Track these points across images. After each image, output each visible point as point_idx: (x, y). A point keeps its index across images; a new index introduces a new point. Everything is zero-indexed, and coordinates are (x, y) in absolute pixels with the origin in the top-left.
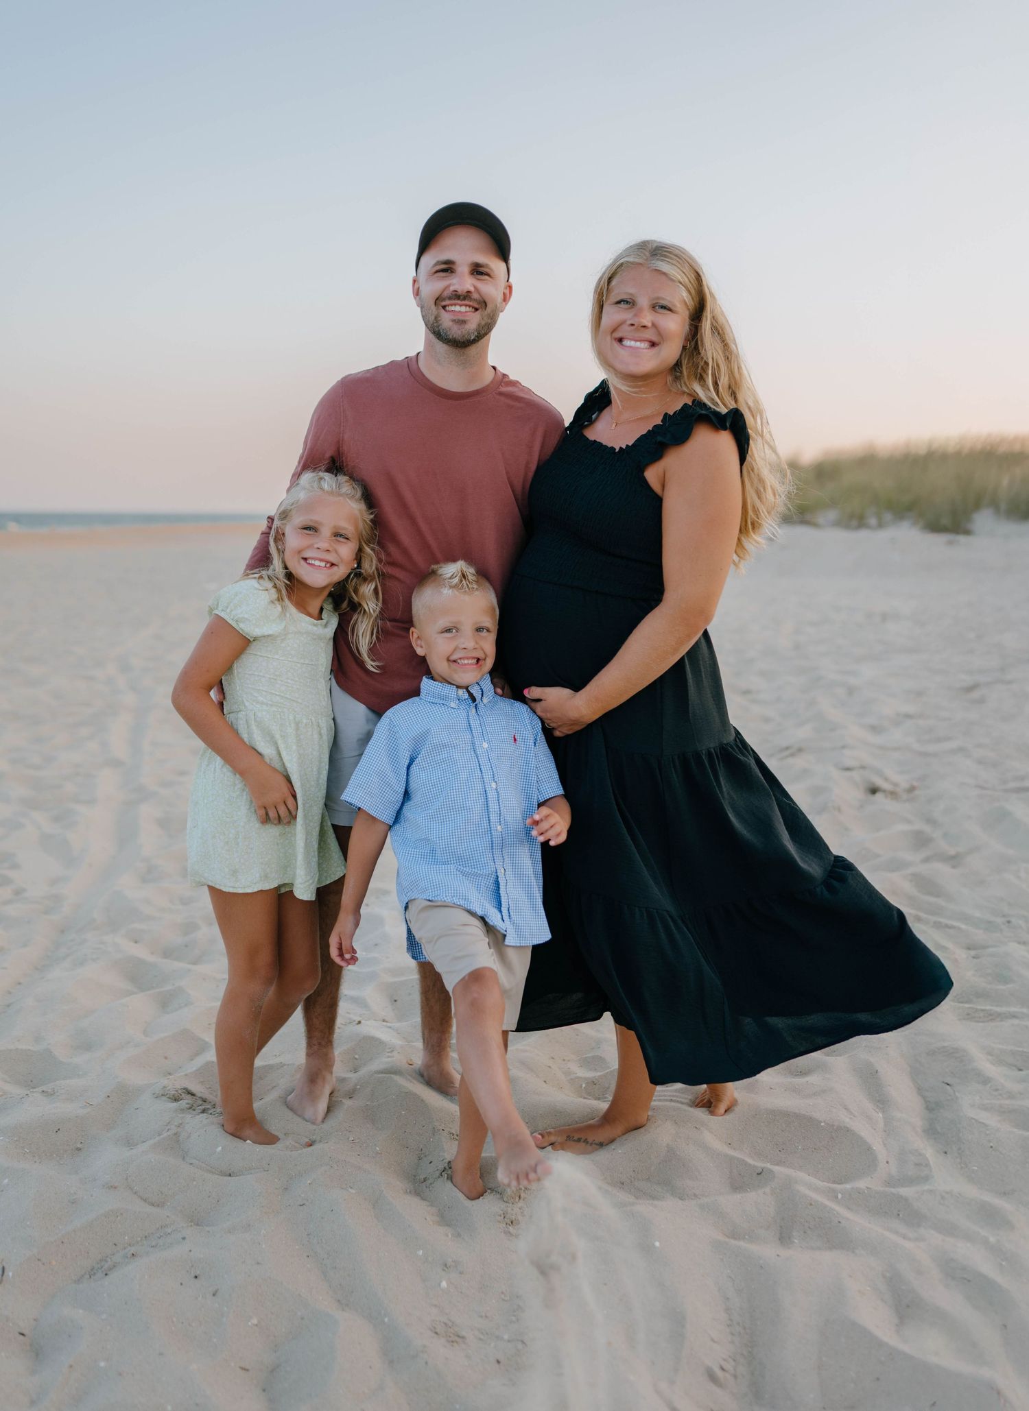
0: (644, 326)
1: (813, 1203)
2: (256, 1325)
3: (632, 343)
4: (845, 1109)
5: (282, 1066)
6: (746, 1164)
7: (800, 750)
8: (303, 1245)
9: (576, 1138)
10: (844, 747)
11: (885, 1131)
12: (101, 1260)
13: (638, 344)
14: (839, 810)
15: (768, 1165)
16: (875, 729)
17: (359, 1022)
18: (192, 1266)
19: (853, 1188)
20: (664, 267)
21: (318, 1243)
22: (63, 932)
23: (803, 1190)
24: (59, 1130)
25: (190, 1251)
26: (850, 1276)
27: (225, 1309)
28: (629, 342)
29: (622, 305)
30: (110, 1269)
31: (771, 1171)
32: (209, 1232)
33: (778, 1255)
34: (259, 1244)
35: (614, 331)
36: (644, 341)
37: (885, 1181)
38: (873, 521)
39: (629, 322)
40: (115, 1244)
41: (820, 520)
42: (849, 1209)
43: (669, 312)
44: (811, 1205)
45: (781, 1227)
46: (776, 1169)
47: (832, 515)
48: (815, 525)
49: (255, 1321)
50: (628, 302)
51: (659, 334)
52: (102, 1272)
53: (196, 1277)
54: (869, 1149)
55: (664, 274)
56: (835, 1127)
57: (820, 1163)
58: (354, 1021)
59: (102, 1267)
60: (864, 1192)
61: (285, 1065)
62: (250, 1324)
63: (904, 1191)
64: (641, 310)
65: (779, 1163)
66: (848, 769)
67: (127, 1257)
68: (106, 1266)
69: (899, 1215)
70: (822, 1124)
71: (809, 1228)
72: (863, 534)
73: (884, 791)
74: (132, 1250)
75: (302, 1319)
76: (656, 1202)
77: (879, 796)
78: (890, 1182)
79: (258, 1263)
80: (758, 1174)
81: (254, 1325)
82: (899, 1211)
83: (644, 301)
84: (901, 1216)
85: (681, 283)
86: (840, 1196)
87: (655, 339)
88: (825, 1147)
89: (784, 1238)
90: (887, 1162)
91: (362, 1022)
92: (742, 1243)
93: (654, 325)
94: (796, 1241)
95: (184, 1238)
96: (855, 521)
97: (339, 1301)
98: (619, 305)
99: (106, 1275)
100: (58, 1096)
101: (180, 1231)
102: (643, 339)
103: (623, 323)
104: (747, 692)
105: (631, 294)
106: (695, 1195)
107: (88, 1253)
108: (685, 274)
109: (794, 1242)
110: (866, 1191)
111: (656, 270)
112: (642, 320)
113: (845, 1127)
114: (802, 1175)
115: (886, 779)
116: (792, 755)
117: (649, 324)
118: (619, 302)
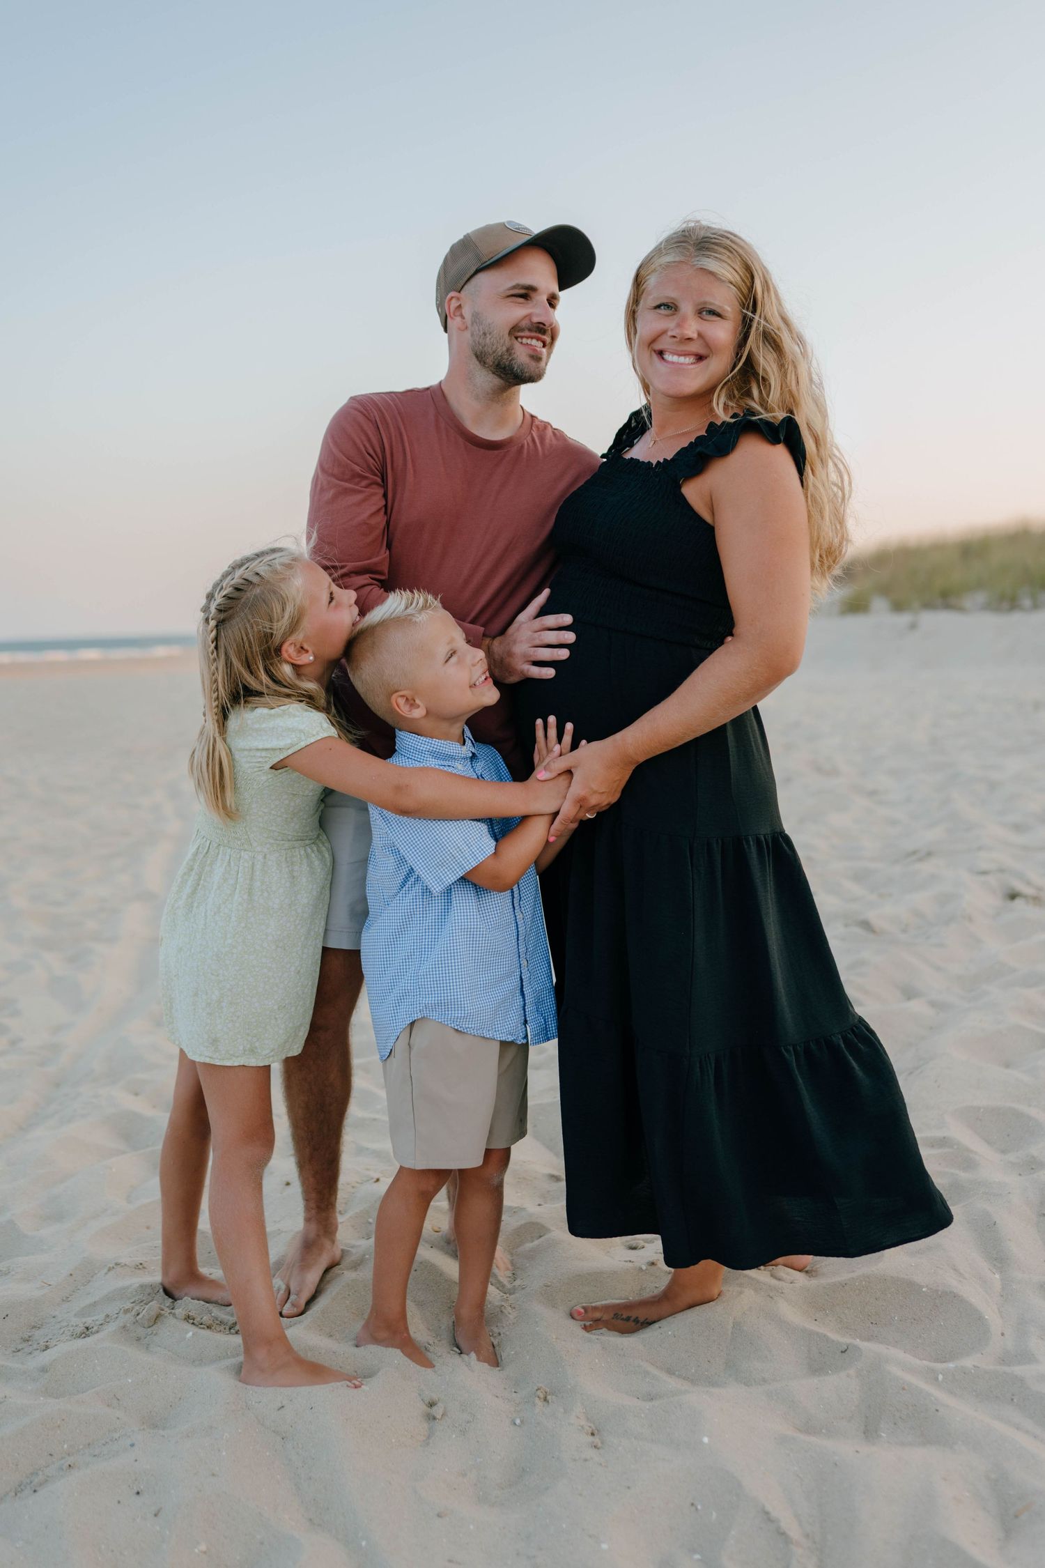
0: (689, 339)
1: (906, 1387)
2: (205, 1553)
3: (675, 359)
4: (955, 1270)
5: (279, 1234)
6: (827, 1339)
7: (929, 854)
8: (276, 1451)
9: (624, 1316)
10: (980, 848)
11: (1002, 1296)
12: (32, 1474)
13: (682, 359)
14: (970, 919)
15: (858, 1342)
16: (1019, 828)
17: (378, 1180)
18: (136, 1480)
19: (956, 1367)
20: (712, 265)
21: (294, 1448)
22: (58, 1085)
23: (896, 1371)
24: (7, 1316)
25: (136, 1460)
26: (945, 1479)
27: (168, 1532)
28: (671, 356)
29: (663, 311)
30: (41, 1485)
31: (857, 1348)
32: (163, 1436)
33: (857, 1452)
34: (219, 1450)
35: (654, 341)
36: (689, 355)
37: (1000, 1358)
38: (1027, 602)
39: (670, 333)
40: (51, 1455)
41: (967, 602)
42: (952, 1393)
43: (719, 318)
44: (904, 1389)
45: (867, 1417)
46: (864, 1345)
47: (981, 597)
48: (960, 609)
49: (203, 1547)
50: (669, 307)
51: (707, 345)
52: (31, 1488)
53: (138, 1493)
54: (981, 1318)
55: (711, 273)
56: (940, 1293)
57: (920, 1336)
58: (373, 1178)
59: (31, 1482)
60: (971, 1372)
61: (282, 1232)
62: (196, 1550)
63: (1018, 1370)
64: (684, 319)
65: (869, 1338)
66: (984, 873)
67: (63, 1470)
68: (36, 1480)
69: (1012, 1400)
70: (924, 1290)
71: (901, 1418)
72: (1016, 617)
73: (1025, 897)
74: (70, 1460)
75: (262, 1543)
76: (715, 1390)
77: (1018, 902)
78: (1005, 1359)
79: (213, 1475)
80: (842, 1352)
81: (201, 1552)
82: (1013, 1395)
83: (687, 308)
84: (1015, 1400)
85: (731, 283)
86: (940, 1377)
87: (702, 351)
88: (928, 1318)
89: (869, 1432)
90: (1003, 1334)
91: (381, 1179)
92: (813, 1439)
93: (700, 335)
94: (883, 1434)
95: (132, 1445)
96: (1007, 602)
97: (311, 1520)
98: (658, 311)
99: (35, 1491)
100: (13, 1275)
101: (129, 1437)
102: (687, 353)
103: (664, 332)
104: (873, 793)
105: (672, 298)
106: (764, 1380)
107: (17, 1465)
108: (736, 271)
109: (881, 1436)
110: (973, 1371)
111: (701, 269)
112: (686, 332)
113: (950, 1292)
114: (897, 1353)
115: (1029, 883)
116: (920, 860)
117: (695, 336)
118: (658, 307)
